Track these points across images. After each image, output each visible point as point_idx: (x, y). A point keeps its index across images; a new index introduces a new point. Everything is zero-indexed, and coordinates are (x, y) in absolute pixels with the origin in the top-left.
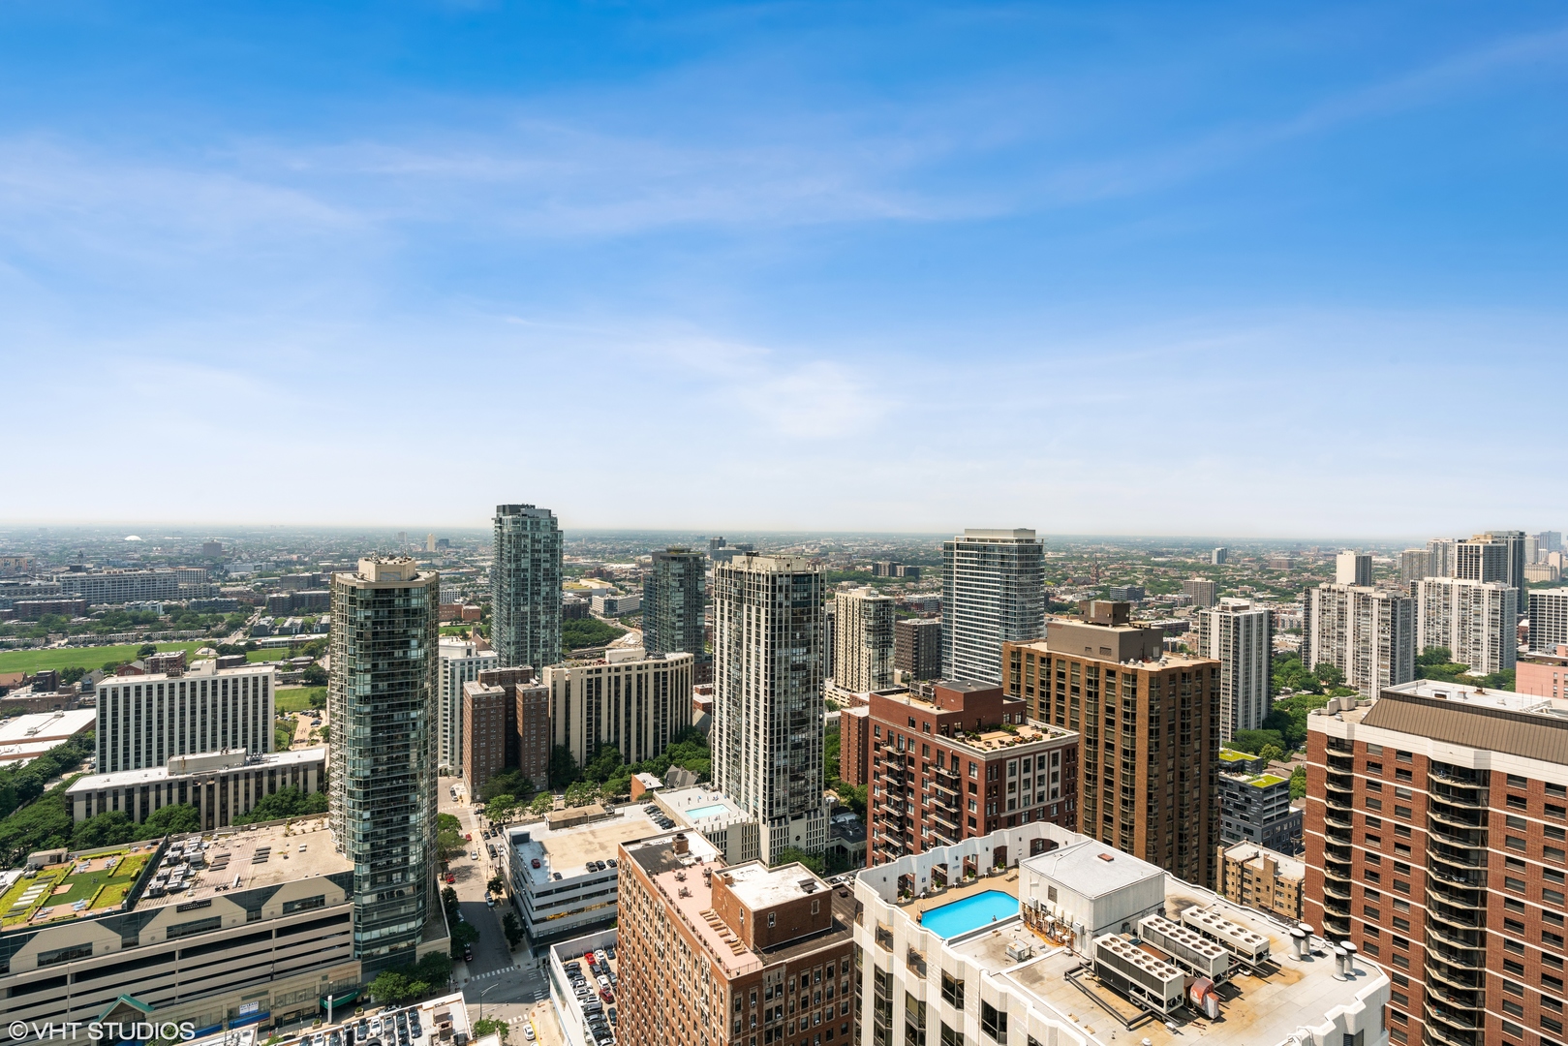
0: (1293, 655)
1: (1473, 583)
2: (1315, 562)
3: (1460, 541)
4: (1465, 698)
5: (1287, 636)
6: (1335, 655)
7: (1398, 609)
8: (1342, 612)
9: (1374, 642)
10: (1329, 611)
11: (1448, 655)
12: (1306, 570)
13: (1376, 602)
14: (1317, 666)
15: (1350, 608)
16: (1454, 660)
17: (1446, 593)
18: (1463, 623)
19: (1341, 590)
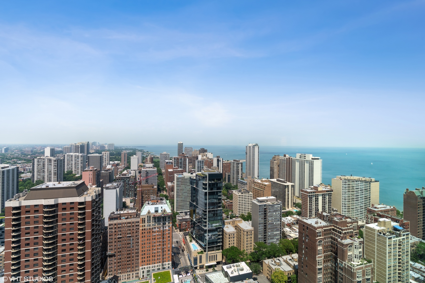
0: (29, 179)
1: (77, 154)
2: (40, 150)
3: (75, 144)
4: (55, 185)
5: (27, 173)
6: (42, 177)
7: (59, 162)
8: (44, 165)
9: (52, 172)
10: (40, 165)
11: (72, 172)
12: (37, 153)
13: (53, 161)
14: (36, 181)
15: (46, 163)
16: (73, 173)
17: (72, 157)
18: (75, 164)
19: (44, 158)
